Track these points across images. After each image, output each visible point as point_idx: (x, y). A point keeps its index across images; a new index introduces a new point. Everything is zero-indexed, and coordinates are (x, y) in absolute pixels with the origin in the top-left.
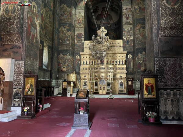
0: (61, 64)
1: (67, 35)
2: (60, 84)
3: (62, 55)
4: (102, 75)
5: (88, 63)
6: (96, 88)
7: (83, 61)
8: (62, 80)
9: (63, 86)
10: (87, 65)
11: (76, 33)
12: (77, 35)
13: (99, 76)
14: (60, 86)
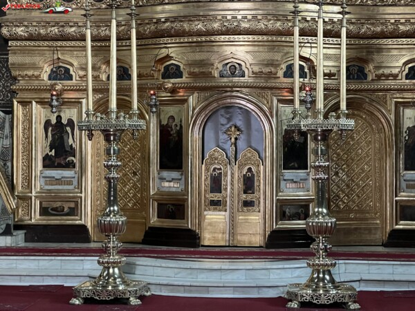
4: (228, 50)
6: (169, 183)
13: (201, 71)
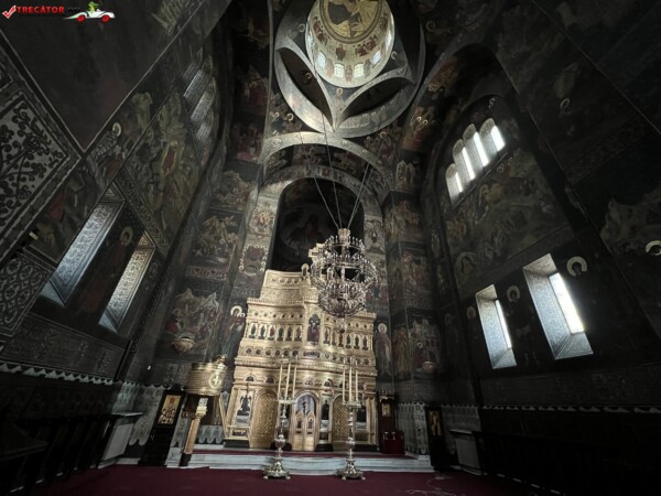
0: (178, 324)
1: (222, 241)
2: (151, 404)
3: (190, 293)
4: (308, 376)
5: (267, 334)
7: (252, 324)
8: (162, 388)
9: (159, 413)
10: (262, 338)
11: (248, 245)
12: (248, 251)
13: (299, 381)
14: (146, 412)
